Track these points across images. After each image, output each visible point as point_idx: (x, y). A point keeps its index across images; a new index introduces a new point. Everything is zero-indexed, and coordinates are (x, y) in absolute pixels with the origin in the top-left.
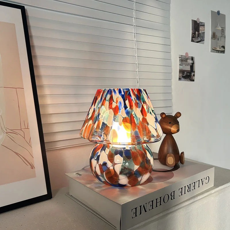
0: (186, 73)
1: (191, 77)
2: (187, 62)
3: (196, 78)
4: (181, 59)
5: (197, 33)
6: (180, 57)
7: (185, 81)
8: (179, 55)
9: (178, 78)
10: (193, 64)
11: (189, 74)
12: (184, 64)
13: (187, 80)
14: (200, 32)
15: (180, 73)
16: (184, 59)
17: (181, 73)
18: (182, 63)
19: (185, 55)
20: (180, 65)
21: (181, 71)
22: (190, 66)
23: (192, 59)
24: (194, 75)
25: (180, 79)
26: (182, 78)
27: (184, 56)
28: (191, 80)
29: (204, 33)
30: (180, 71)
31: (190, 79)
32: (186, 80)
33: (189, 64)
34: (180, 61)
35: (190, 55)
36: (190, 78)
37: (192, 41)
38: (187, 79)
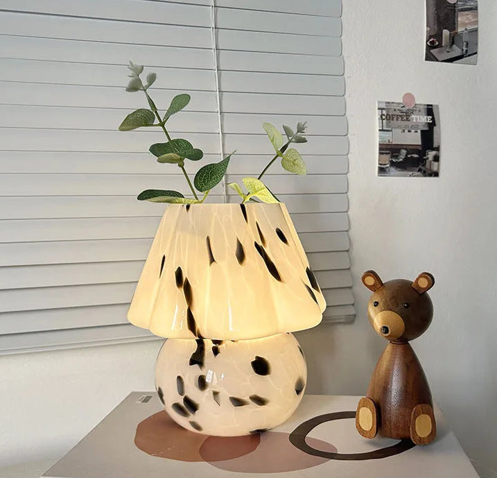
0: (404, 152)
1: (424, 165)
2: (407, 120)
3: (444, 166)
4: (384, 112)
5: (446, 32)
6: (382, 109)
7: (405, 176)
8: (379, 102)
9: (377, 170)
10: (432, 125)
11: (416, 156)
12: (399, 127)
13: (410, 173)
14: (460, 29)
15: (380, 153)
16: (398, 113)
17: (386, 154)
18: (388, 125)
19: (402, 102)
20: (380, 130)
21: (388, 150)
22: (419, 131)
23: (430, 111)
24: (437, 159)
25: (382, 170)
26: (393, 169)
27: (400, 103)
28: (425, 172)
29: (476, 30)
30: (380, 149)
31: (420, 170)
32: (405, 173)
33: (415, 127)
34: (383, 119)
35: (422, 100)
36: (420, 167)
37: (429, 57)
38: (411, 171)
